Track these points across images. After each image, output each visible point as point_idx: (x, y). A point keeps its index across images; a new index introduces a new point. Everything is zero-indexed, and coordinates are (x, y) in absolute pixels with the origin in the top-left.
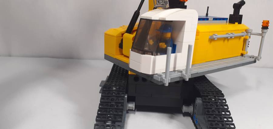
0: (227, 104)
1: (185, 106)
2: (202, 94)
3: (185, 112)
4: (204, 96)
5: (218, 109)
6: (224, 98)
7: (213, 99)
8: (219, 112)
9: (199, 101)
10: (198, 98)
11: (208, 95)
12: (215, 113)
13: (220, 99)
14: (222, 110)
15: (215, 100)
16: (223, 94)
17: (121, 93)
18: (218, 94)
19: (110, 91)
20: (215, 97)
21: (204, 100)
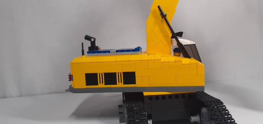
0: (227, 109)
1: (193, 116)
2: (206, 104)
3: (193, 122)
4: (208, 105)
5: (221, 114)
6: (224, 105)
7: (216, 107)
8: (222, 116)
9: (204, 110)
10: (203, 108)
11: (211, 104)
12: (219, 117)
13: (221, 106)
14: (225, 114)
15: (217, 107)
16: (222, 102)
17: (142, 111)
18: (218, 103)
19: (133, 111)
20: (216, 105)
21: (209, 109)
